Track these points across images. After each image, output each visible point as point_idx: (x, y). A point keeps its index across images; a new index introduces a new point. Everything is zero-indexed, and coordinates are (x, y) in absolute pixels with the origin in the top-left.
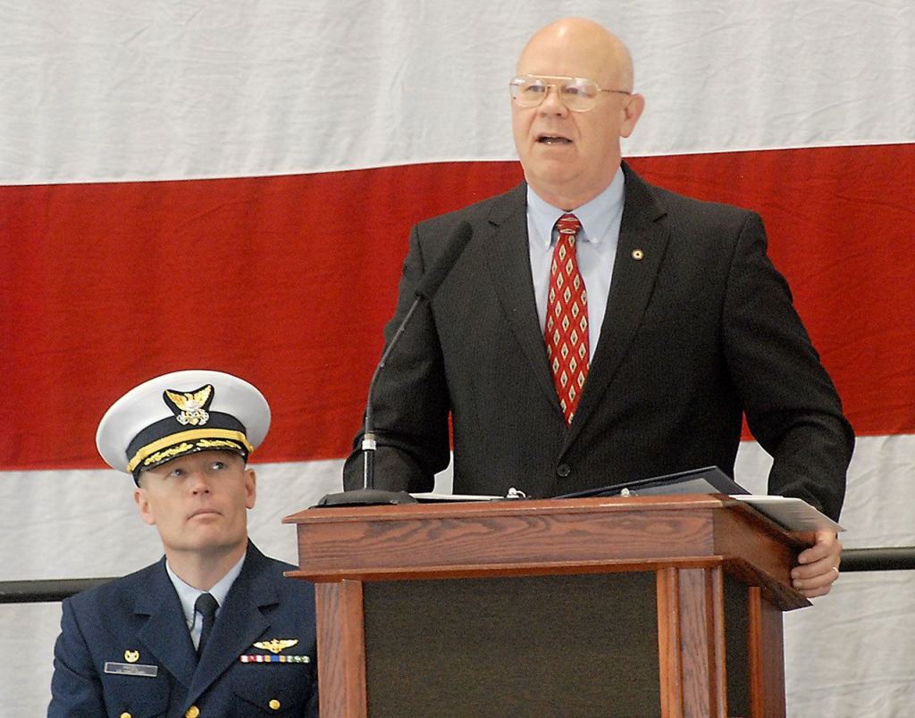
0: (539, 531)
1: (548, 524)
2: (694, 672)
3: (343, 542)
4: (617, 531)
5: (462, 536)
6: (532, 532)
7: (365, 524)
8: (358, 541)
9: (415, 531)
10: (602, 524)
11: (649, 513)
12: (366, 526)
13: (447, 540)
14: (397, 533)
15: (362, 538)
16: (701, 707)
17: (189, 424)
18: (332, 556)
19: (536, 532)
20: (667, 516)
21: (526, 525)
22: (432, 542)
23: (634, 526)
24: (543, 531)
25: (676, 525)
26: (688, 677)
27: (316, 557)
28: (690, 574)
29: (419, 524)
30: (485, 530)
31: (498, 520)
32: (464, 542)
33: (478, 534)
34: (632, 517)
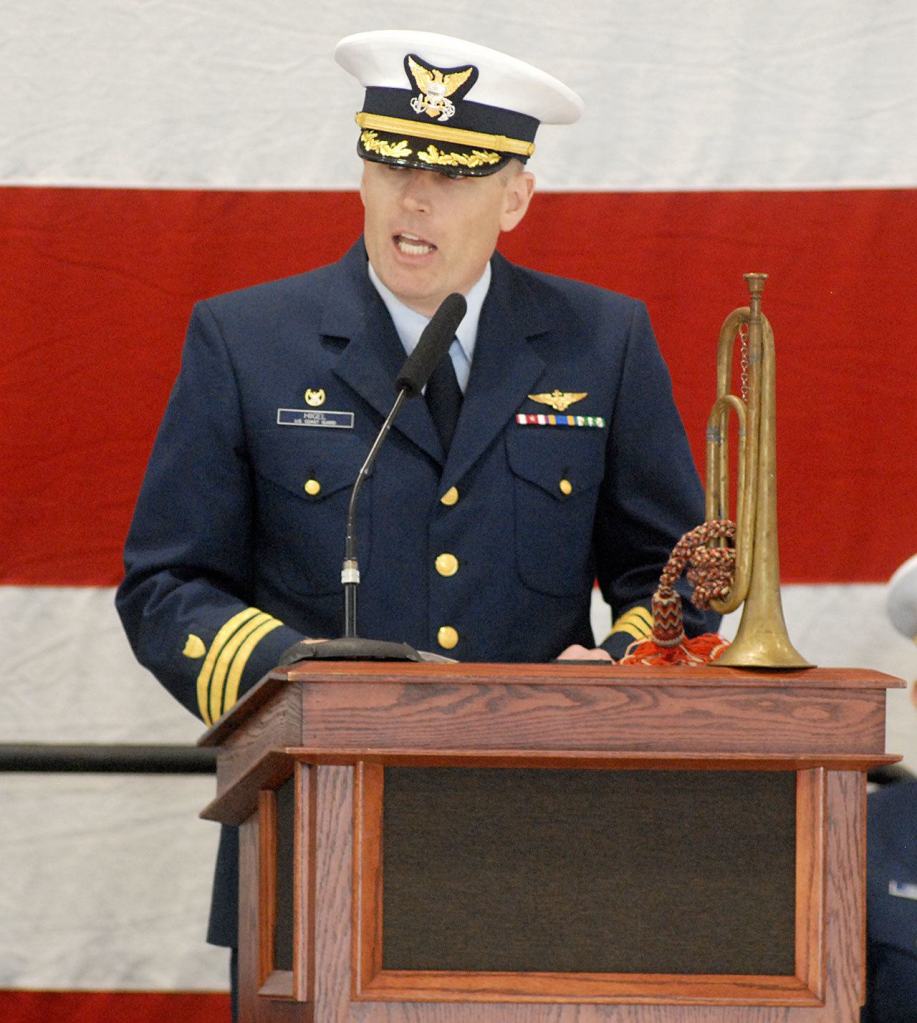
0: (643, 709)
1: (655, 699)
2: (841, 912)
3: (367, 709)
4: (751, 713)
5: (534, 710)
6: (633, 710)
7: (400, 687)
8: (386, 709)
9: (468, 700)
10: (732, 704)
11: (798, 691)
12: (400, 690)
13: (513, 714)
14: (443, 701)
15: (394, 705)
16: (848, 961)
17: (424, 112)
18: (348, 729)
19: (639, 709)
20: (822, 696)
21: (627, 700)
22: (490, 716)
23: (776, 707)
24: (649, 708)
25: (834, 710)
26: (832, 919)
27: (326, 729)
28: (840, 778)
29: (476, 690)
30: (568, 703)
31: (587, 690)
32: (537, 718)
33: (558, 708)
34: (774, 696)
